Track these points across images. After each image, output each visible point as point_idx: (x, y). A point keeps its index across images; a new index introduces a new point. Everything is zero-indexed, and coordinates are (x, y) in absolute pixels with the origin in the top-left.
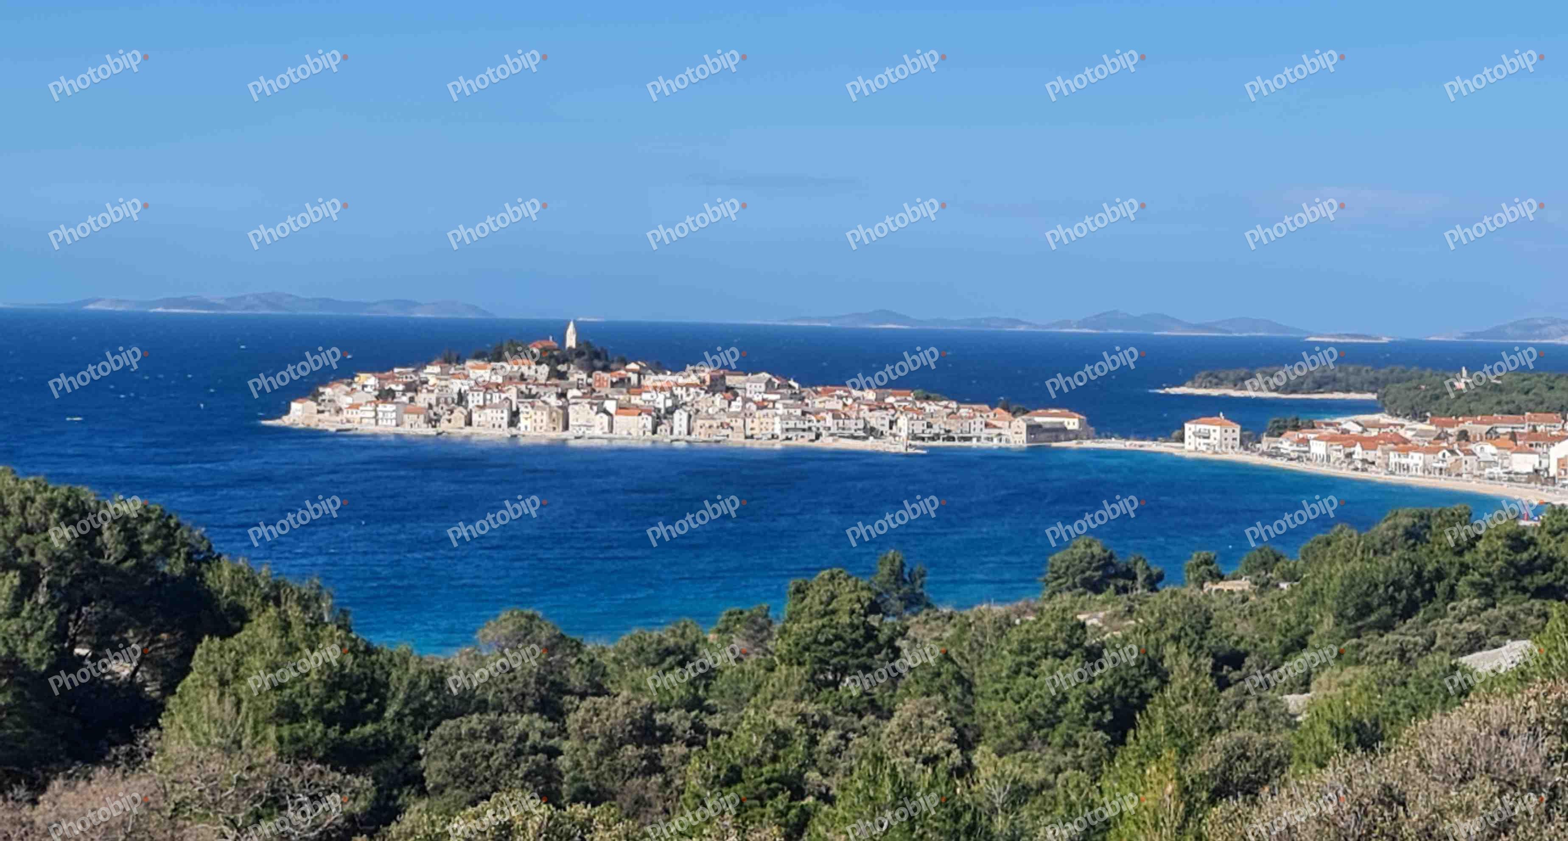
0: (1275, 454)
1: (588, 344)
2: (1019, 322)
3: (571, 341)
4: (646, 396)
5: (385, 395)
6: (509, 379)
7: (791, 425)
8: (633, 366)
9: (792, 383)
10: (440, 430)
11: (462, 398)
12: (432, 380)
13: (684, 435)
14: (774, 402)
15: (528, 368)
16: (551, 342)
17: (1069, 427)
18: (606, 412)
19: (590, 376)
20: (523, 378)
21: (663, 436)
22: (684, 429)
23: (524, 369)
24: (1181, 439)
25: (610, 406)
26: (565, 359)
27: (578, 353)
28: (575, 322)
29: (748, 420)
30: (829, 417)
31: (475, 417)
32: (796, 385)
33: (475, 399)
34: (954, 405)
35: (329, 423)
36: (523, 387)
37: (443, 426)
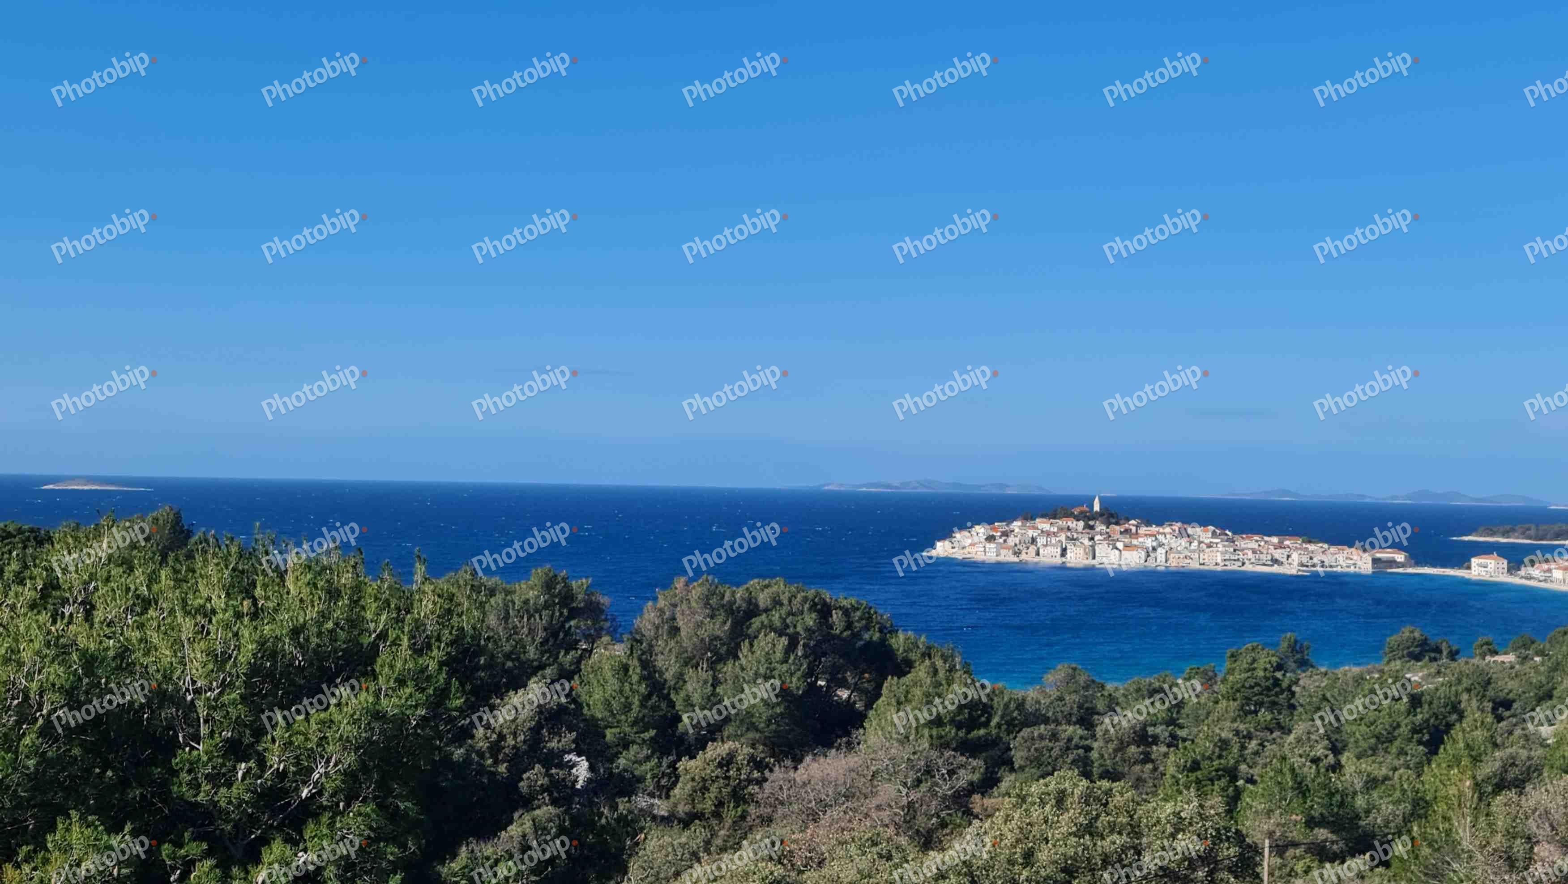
0: (1530, 578)
1: (1107, 509)
2: (1363, 496)
3: (1097, 507)
4: (1141, 540)
5: (990, 539)
6: (1061, 529)
7: (1227, 557)
8: (1133, 522)
9: (1227, 532)
10: (1021, 558)
11: (1034, 540)
12: (1017, 530)
13: (1163, 563)
14: (1217, 544)
15: (1072, 523)
16: (1085, 508)
17: (1399, 560)
18: (1117, 548)
19: (1108, 528)
20: (1069, 529)
21: (1151, 564)
22: (1164, 560)
23: (1070, 523)
24: (1469, 568)
25: (1120, 545)
26: (1094, 517)
27: (1101, 514)
28: (1100, 498)
29: (1201, 555)
30: (1250, 553)
31: (1041, 551)
32: (1230, 534)
33: (1041, 541)
34: (1326, 546)
35: (959, 554)
36: (1069, 534)
37: (1023, 557)
